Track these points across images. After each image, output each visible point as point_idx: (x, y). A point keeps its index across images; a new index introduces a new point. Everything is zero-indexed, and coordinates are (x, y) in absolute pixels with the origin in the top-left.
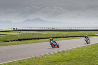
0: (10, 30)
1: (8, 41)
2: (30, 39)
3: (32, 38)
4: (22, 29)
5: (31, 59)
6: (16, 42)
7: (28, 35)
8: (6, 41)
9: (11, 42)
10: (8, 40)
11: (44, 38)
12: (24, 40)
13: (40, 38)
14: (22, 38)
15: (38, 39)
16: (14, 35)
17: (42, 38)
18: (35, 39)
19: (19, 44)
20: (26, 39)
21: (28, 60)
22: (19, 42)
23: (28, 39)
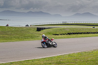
0: (60, 23)
1: (58, 35)
2: (79, 33)
3: (81, 32)
4: (71, 23)
5: (81, 54)
6: (65, 36)
7: (78, 29)
8: (56, 35)
9: (60, 36)
10: (57, 33)
11: (94, 33)
12: (73, 34)
13: (90, 33)
14: (72, 32)
15: (88, 33)
16: (64, 29)
17: (92, 33)
18: (84, 33)
19: (68, 38)
20: (75, 33)
21: (78, 54)
22: (68, 36)
23: (77, 34)
